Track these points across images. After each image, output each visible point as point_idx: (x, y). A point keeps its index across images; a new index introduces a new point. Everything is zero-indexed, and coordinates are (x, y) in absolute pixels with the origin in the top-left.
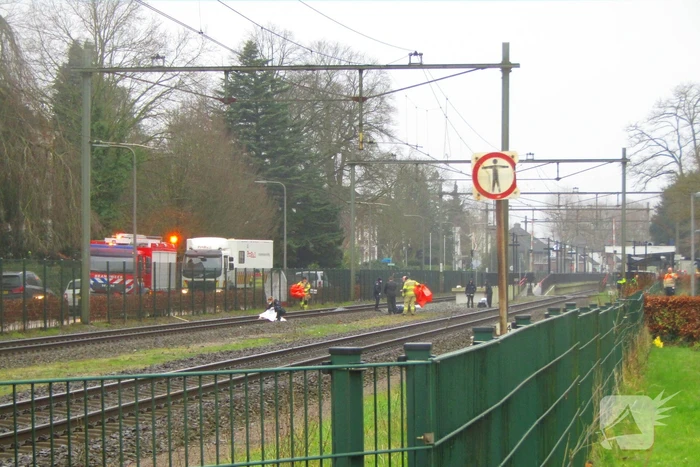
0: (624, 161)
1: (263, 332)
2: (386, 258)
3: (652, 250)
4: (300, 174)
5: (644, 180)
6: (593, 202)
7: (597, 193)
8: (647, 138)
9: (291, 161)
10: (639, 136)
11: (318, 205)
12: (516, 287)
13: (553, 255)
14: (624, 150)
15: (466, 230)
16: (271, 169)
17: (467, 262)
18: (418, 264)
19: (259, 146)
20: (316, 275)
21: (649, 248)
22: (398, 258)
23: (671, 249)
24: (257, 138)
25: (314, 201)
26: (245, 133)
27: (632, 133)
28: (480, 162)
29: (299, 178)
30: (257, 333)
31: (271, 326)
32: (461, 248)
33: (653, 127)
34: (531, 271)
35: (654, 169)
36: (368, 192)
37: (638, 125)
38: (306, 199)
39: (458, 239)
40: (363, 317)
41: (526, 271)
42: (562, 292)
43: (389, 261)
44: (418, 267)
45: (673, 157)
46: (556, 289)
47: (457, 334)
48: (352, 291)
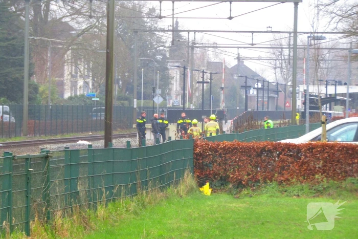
0: (296, 2)
11: (6, 40)
34: (221, 109)
41: (217, 109)
43: (94, 96)
48: (25, 126)
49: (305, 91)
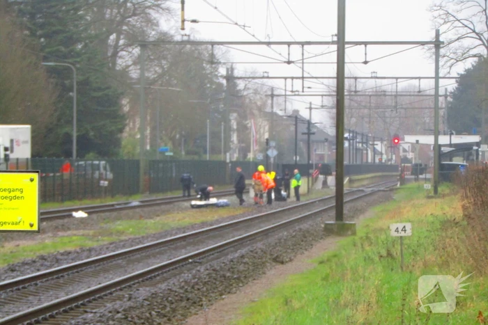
0: (437, 44)
2: (162, 147)
3: (457, 140)
4: (78, 55)
5: (449, 64)
7: (397, 78)
8: (452, 18)
9: (71, 41)
10: (444, 17)
11: (99, 89)
12: (310, 178)
15: (243, 117)
16: (47, 50)
18: (196, 153)
19: (34, 24)
20: (99, 165)
21: (452, 137)
22: (175, 147)
23: (475, 139)
24: (33, 16)
25: (95, 85)
26: (20, 11)
27: (436, 14)
29: (78, 60)
31: (76, 222)
32: (238, 136)
33: (458, 7)
35: (460, 52)
37: (443, 4)
38: (86, 83)
39: (234, 125)
42: (356, 185)
43: (167, 150)
44: (196, 156)
45: (481, 39)
46: (351, 181)
47: (292, 231)
48: (142, 183)
49: (417, 141)
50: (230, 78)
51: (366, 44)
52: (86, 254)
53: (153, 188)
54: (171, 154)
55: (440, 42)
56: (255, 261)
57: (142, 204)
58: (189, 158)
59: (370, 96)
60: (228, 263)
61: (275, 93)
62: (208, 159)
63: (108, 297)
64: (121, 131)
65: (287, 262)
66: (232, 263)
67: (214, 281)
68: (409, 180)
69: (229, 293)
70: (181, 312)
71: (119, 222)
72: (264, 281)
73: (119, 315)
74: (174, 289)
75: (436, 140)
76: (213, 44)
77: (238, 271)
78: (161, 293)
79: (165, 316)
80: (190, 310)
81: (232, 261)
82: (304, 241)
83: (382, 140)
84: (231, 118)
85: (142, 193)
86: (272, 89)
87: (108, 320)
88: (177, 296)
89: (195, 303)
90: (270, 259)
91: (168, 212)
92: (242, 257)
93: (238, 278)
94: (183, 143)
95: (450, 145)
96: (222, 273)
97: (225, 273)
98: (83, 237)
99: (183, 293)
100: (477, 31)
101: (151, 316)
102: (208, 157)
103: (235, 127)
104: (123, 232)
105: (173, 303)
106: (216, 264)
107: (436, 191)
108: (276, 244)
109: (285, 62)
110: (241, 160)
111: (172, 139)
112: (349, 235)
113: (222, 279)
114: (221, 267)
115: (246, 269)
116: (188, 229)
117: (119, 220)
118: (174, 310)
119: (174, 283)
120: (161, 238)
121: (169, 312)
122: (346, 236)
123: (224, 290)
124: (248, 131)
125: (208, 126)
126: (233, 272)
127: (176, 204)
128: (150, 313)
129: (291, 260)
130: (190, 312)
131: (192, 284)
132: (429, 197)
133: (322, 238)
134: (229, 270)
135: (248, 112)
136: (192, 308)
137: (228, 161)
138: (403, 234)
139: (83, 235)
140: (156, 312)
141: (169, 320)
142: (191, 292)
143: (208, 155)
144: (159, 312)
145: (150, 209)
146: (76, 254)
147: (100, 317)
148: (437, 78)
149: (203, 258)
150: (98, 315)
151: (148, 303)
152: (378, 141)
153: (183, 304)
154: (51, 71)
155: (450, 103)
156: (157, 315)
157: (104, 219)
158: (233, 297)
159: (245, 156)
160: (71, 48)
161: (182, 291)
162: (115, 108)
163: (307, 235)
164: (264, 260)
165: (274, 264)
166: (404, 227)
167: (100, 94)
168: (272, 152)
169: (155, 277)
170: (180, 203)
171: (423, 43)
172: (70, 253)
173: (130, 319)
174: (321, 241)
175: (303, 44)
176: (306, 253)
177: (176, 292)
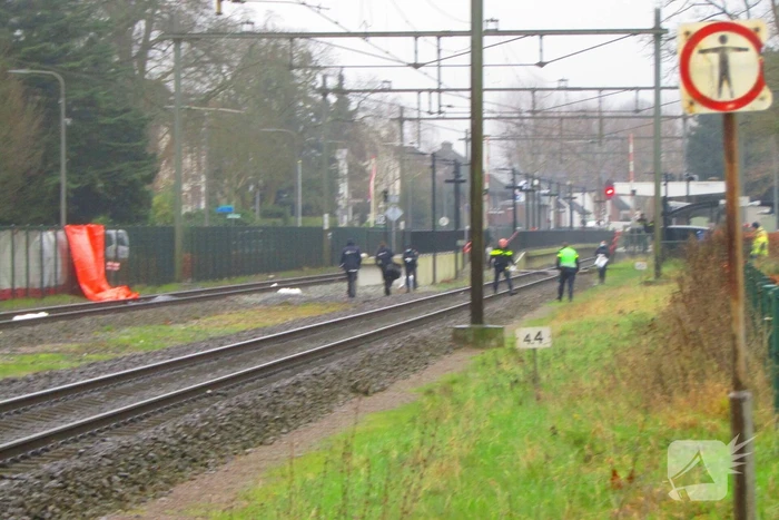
0: (658, 33)
1: (41, 341)
2: (224, 206)
3: (700, 188)
4: (77, 57)
6: (593, 104)
7: (601, 89)
9: (64, 33)
11: (113, 113)
12: (460, 255)
13: (522, 198)
14: (658, 13)
16: (26, 49)
17: (362, 211)
18: (279, 215)
21: (693, 185)
22: (244, 205)
25: (104, 106)
28: (694, 40)
29: (77, 64)
30: (32, 344)
32: (350, 187)
36: (191, 88)
38: (91, 102)
39: (344, 168)
40: (206, 313)
42: (537, 264)
43: (230, 211)
44: (279, 221)
46: (528, 258)
47: (397, 342)
48: (178, 265)
49: (634, 192)
50: (340, 91)
51: (542, 33)
52: (42, 381)
53: (198, 272)
54: (237, 216)
55: (660, 29)
56: (319, 391)
57: (174, 299)
58: (269, 222)
59: (562, 118)
60: (269, 394)
61: (405, 115)
62: (300, 224)
63: (50, 453)
64: (150, 179)
65: (374, 392)
66: (276, 395)
67: (238, 425)
68: (621, 256)
69: (261, 444)
70: (165, 476)
71: (127, 330)
72: (325, 423)
73: (53, 483)
74: (160, 439)
75: (657, 190)
76: (292, 36)
77: (284, 408)
78: (137, 445)
79: (135, 483)
80: (184, 473)
81: (276, 392)
82: (414, 357)
83: (584, 191)
84: (338, 157)
85: (179, 281)
86: (402, 109)
87: (31, 492)
88: (165, 449)
89: (194, 461)
90: (345, 387)
91: (216, 312)
92: (298, 384)
93: (282, 420)
94: (258, 200)
95: (688, 198)
96: (254, 411)
97: (259, 411)
98: (57, 355)
99: (176, 445)
100: (729, 10)
101: (111, 483)
102: (299, 221)
103: (345, 171)
104: (127, 346)
105: (154, 462)
106: (246, 398)
107: (658, 274)
108: (363, 362)
109: (409, 65)
110: (356, 224)
111: (240, 193)
112: (493, 347)
113: (253, 422)
114: (254, 401)
115: (299, 404)
116: (229, 340)
117: (129, 325)
118: (153, 473)
119: (166, 428)
120: (179, 354)
121: (144, 476)
122: (489, 347)
123: (253, 439)
124: (366, 179)
125: (300, 171)
126: (275, 410)
127: (231, 298)
128: (109, 479)
129: (383, 389)
130: (183, 477)
131: (195, 431)
132: (648, 283)
133: (447, 352)
134: (268, 406)
135: (367, 146)
136: (188, 468)
137: (326, 227)
138: (536, 344)
139: (58, 352)
140: (121, 477)
141: (142, 489)
142: (193, 444)
143: (300, 218)
144: (126, 477)
145: (184, 307)
146: (24, 383)
147: (20, 485)
148: (657, 88)
149: (232, 387)
150: (17, 482)
151: (110, 462)
152: (577, 192)
153: (174, 463)
154: (32, 83)
155: (693, 129)
156: (122, 482)
157: (103, 325)
158: (264, 451)
159: (363, 219)
160: (65, 45)
161: (175, 442)
162: (139, 144)
163: (421, 347)
164: (335, 389)
165: (352, 395)
166: (539, 334)
167: (112, 120)
168: (394, 211)
169: (141, 419)
170: (240, 296)
171: (634, 32)
172: (14, 381)
173: (70, 488)
174: (446, 357)
175: (439, 35)
176: (413, 377)
177: (164, 443)
